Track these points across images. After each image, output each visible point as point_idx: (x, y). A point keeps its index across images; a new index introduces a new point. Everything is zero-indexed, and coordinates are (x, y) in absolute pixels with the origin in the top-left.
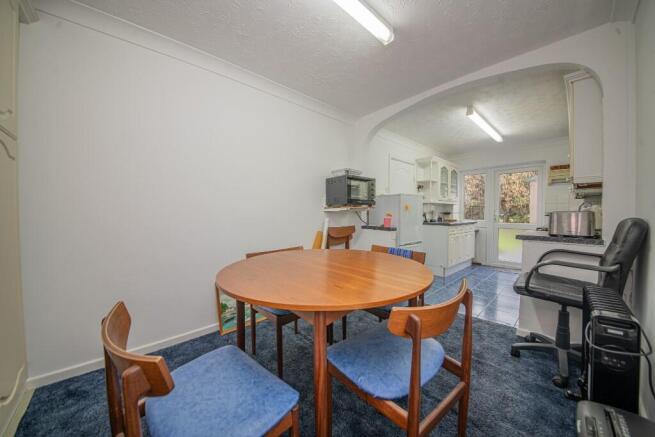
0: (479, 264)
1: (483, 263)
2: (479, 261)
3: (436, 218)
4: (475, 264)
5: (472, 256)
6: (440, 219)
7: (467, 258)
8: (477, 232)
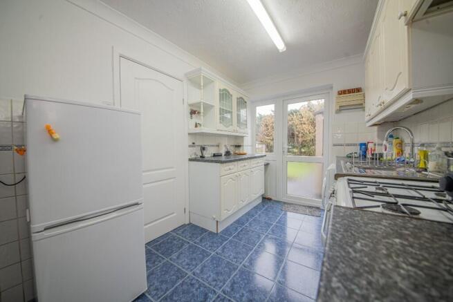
0: (270, 199)
1: (273, 198)
2: (269, 196)
3: (223, 151)
4: (265, 199)
5: (262, 192)
6: (228, 153)
7: (258, 195)
8: (267, 165)
